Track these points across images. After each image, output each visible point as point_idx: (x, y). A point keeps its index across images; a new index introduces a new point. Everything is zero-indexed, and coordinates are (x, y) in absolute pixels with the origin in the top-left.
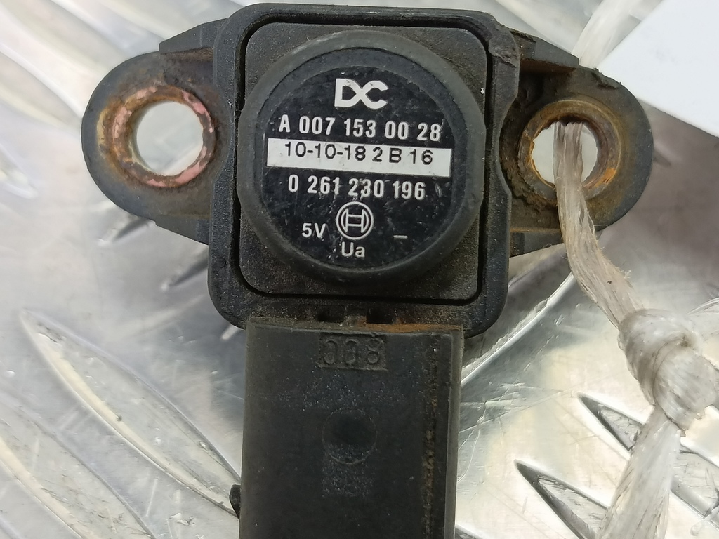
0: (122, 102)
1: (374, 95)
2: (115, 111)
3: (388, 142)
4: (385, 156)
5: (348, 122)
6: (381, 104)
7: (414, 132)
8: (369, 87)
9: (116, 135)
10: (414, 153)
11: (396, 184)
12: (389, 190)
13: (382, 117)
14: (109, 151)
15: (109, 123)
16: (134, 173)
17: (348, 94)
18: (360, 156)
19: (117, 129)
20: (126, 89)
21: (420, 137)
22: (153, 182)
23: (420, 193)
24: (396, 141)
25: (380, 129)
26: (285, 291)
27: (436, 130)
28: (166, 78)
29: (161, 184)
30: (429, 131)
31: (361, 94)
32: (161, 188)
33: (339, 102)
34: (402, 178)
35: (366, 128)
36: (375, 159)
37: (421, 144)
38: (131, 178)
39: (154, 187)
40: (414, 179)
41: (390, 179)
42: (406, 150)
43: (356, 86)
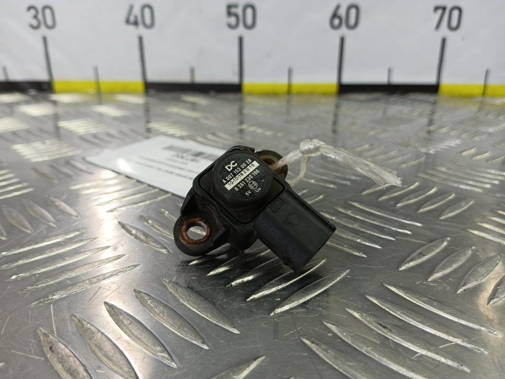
1: (234, 164)
3: (244, 169)
4: (246, 171)
5: (234, 172)
6: (236, 164)
8: (231, 164)
10: (250, 166)
12: (253, 175)
13: (239, 166)
17: (229, 168)
18: (242, 175)
21: (248, 163)
23: (258, 171)
25: (241, 168)
27: (249, 160)
31: (231, 166)
33: (229, 170)
34: (253, 172)
35: (238, 170)
40: (255, 170)
43: (229, 166)
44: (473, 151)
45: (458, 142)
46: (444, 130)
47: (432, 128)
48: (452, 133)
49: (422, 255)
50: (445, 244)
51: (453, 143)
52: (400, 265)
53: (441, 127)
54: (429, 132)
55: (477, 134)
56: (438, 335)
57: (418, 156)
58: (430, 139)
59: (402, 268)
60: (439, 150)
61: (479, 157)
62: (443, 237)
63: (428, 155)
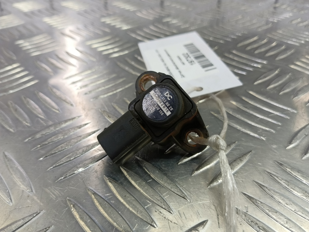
0: (149, 76)
1: (170, 97)
2: (147, 76)
3: (165, 105)
4: (163, 106)
5: (163, 98)
6: (169, 99)
7: (169, 107)
8: (170, 96)
9: (144, 78)
10: (167, 109)
11: (161, 110)
12: (159, 110)
13: (168, 101)
14: (141, 79)
15: (145, 76)
16: (141, 85)
17: (167, 94)
18: (160, 103)
19: (145, 78)
20: (151, 74)
21: (169, 108)
22: (142, 88)
23: (162, 114)
24: (166, 105)
25: (166, 102)
26: (138, 112)
27: (172, 109)
28: (157, 78)
29: (142, 89)
30: (171, 108)
31: (168, 96)
32: (142, 90)
33: (165, 94)
34: (162, 110)
35: (165, 100)
36: (162, 105)
37: (169, 109)
38: (140, 85)
39: (141, 89)
40: (163, 112)
41: (161, 109)
42: (166, 108)
43: (169, 95)
44: (299, 20)
45: (291, 14)
46: (284, 7)
47: (277, 5)
48: (289, 9)
49: (265, 77)
50: (277, 72)
51: (288, 15)
52: (255, 82)
53: (283, 4)
54: (275, 8)
55: (302, 9)
56: (269, 111)
57: (267, 23)
58: (275, 13)
59: (256, 83)
60: (279, 20)
61: (301, 25)
62: (276, 69)
63: (273, 23)
